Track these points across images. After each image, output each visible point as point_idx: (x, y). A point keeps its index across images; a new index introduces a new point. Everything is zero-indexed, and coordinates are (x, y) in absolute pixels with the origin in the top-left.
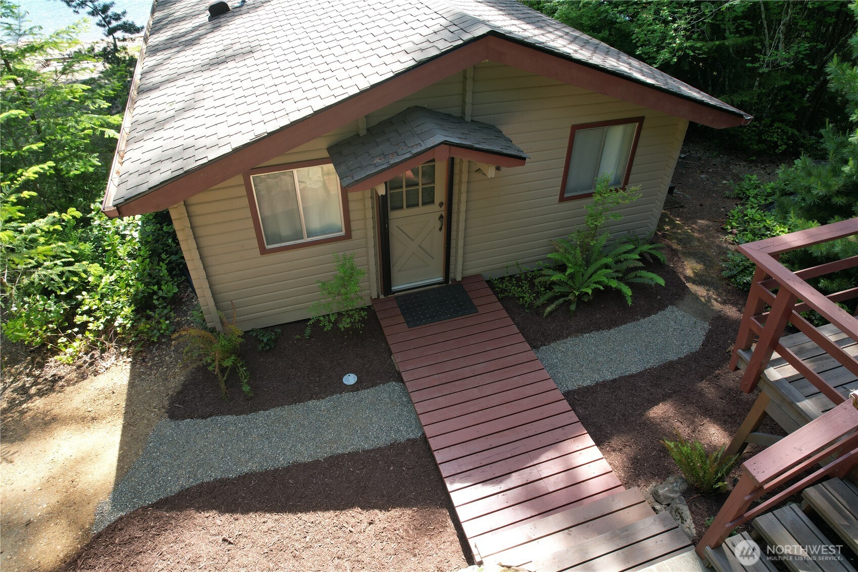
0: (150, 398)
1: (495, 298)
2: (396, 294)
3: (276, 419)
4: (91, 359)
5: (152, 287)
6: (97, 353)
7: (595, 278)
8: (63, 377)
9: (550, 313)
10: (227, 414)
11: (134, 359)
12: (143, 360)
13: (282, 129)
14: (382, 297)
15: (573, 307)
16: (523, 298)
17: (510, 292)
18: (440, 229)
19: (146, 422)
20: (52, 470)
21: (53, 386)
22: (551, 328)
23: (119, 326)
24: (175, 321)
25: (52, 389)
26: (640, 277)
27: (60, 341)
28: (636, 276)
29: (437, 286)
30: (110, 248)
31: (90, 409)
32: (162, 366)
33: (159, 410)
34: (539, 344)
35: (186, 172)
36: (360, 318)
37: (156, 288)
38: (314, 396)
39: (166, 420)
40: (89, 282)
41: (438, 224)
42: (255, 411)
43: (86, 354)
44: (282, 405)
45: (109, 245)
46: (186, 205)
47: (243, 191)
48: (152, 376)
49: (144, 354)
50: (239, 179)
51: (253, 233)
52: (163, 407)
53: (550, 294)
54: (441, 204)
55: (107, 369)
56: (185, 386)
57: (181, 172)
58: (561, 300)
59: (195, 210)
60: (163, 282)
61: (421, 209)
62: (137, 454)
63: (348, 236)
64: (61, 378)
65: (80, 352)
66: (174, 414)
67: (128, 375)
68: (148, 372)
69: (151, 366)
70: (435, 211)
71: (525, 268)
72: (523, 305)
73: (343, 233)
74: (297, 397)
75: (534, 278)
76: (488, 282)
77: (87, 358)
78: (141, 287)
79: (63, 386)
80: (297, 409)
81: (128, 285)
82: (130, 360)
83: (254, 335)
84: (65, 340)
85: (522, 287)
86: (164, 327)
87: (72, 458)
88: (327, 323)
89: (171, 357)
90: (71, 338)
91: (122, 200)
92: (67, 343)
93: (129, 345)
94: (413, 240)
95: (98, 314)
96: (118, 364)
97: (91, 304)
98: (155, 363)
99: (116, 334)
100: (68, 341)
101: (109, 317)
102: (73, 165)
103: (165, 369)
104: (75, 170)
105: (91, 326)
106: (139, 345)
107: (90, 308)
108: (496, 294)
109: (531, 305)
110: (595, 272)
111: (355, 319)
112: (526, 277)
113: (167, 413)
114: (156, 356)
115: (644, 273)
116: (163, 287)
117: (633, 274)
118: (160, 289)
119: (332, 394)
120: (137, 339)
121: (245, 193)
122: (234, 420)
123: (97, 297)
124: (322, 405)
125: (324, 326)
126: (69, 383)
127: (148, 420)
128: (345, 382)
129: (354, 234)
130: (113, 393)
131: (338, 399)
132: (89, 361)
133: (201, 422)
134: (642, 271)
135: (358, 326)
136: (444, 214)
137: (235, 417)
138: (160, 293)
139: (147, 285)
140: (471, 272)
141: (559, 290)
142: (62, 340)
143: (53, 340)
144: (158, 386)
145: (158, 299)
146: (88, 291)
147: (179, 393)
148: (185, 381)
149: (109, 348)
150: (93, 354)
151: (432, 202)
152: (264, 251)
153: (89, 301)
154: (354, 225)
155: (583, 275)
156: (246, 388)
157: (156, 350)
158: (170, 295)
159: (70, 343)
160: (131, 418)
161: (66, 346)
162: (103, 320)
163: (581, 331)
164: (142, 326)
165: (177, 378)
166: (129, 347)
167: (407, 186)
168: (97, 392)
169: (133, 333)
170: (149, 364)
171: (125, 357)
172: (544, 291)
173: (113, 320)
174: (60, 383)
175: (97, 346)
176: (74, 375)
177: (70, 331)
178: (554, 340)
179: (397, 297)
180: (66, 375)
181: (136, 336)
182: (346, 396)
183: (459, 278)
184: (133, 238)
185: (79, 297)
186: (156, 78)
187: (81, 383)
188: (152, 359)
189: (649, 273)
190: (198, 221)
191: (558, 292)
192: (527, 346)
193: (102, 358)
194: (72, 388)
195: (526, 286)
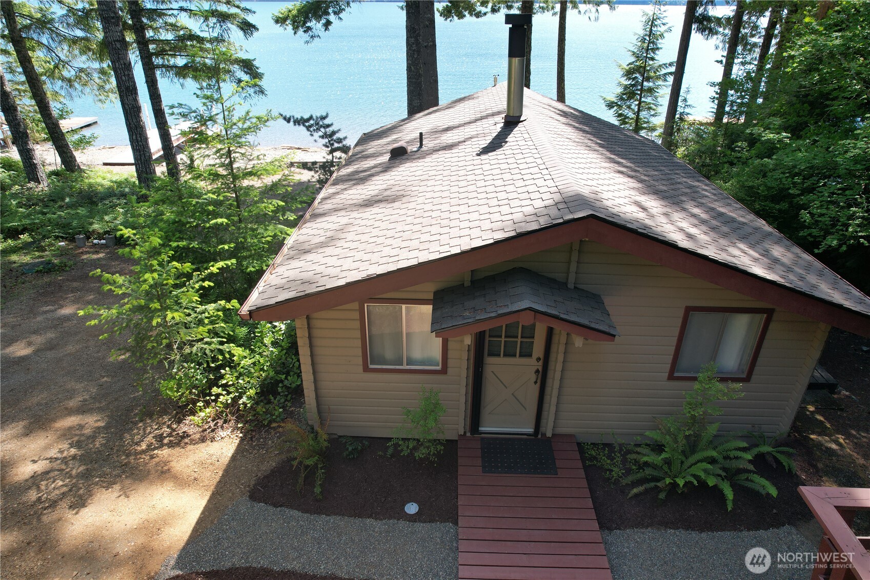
0: (242, 475)
1: (580, 465)
2: (483, 435)
3: (333, 527)
4: (214, 426)
5: (280, 376)
6: (220, 422)
7: (694, 470)
8: (190, 436)
9: (636, 495)
10: (296, 509)
11: (245, 436)
12: (251, 438)
13: (389, 273)
14: (468, 434)
15: (662, 496)
16: (612, 471)
17: (600, 461)
18: (536, 383)
19: (230, 495)
20: (150, 515)
21: (181, 441)
22: (633, 512)
23: (242, 404)
24: (290, 410)
25: (178, 444)
26: (752, 481)
27: (198, 404)
28: (747, 479)
29: (525, 437)
30: (259, 335)
31: (196, 470)
32: (263, 448)
33: (245, 488)
34: (614, 526)
35: (306, 295)
36: (436, 452)
37: (283, 377)
38: (374, 515)
39: (246, 498)
40: (234, 360)
41: (533, 377)
42: (319, 513)
43: (213, 421)
44: (343, 515)
45: (259, 332)
46: (308, 318)
47: (356, 315)
48: (252, 455)
49: (254, 434)
50: (356, 305)
51: (359, 352)
52: (249, 486)
53: (639, 475)
54: (538, 359)
55: (222, 438)
56: (273, 472)
57: (303, 294)
58: (652, 484)
59: (315, 323)
60: (292, 373)
61: (517, 360)
62: (212, 522)
63: (444, 371)
64: (188, 436)
65: (210, 417)
66: (255, 496)
67: (234, 448)
68: (250, 451)
69: (255, 445)
70: (531, 365)
71: (621, 440)
72: (609, 479)
73: (439, 368)
74: (360, 511)
75: (629, 452)
76: (579, 444)
77: (212, 424)
78: (272, 374)
79: (186, 443)
80: (355, 523)
81: (262, 369)
82: (241, 435)
83: (344, 441)
84: (202, 404)
85: (612, 460)
86: (277, 413)
87: (167, 509)
88: (405, 448)
89: (273, 442)
90: (207, 404)
91: (254, 308)
92: (203, 408)
93: (246, 422)
94: (506, 387)
95: (232, 389)
96: (232, 437)
97: (229, 379)
98: (259, 443)
99: (238, 410)
100: (204, 406)
101: (237, 394)
102: (253, 263)
103: (264, 452)
104: (253, 267)
105: (222, 399)
106: (253, 425)
107: (228, 382)
108: (583, 459)
109: (617, 482)
110: (696, 463)
111: (430, 451)
112: (621, 450)
113: (249, 492)
114: (262, 438)
115: (757, 478)
116: (289, 378)
117: (744, 476)
118: (286, 378)
119: (390, 518)
120: (253, 418)
121: (358, 317)
122: (298, 517)
123: (236, 374)
124: (376, 526)
125: (402, 450)
126: (193, 442)
127: (233, 494)
128: (406, 510)
129: (449, 370)
130: (218, 461)
131: (394, 525)
132: (213, 427)
133: (271, 509)
134: (755, 475)
135: (432, 458)
136: (540, 369)
137: (300, 514)
138: (286, 382)
139: (277, 373)
140: (561, 430)
141: (651, 473)
142: (201, 404)
143: (194, 402)
144: (253, 466)
145: (282, 387)
146: (231, 367)
147: (266, 477)
148: (275, 468)
149: (230, 421)
150: (218, 422)
151: (529, 355)
152: (366, 369)
153: (229, 377)
154: (451, 363)
155: (682, 462)
156: (318, 490)
157: (265, 432)
158: (294, 386)
159: (205, 408)
160: (221, 488)
161: (201, 410)
162: (232, 396)
163: (666, 524)
164: (260, 409)
165: (271, 464)
166: (245, 424)
167: (506, 337)
168: (207, 456)
169: (253, 413)
170: (254, 444)
171: (239, 432)
172: (637, 469)
173: (240, 397)
174: (186, 440)
175: (222, 416)
176: (198, 436)
177: (208, 398)
178: (632, 527)
179: (483, 439)
180: (192, 435)
181: (254, 416)
182: (402, 524)
183: (549, 434)
184: (280, 330)
185: (223, 371)
186: (327, 206)
187: (199, 445)
188: (258, 440)
189: (762, 479)
190: (316, 333)
191: (649, 475)
192: (596, 525)
193: (222, 427)
194: (192, 446)
195: (618, 459)
